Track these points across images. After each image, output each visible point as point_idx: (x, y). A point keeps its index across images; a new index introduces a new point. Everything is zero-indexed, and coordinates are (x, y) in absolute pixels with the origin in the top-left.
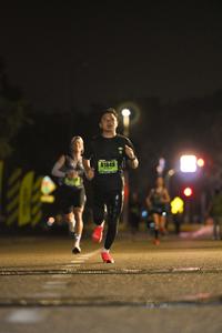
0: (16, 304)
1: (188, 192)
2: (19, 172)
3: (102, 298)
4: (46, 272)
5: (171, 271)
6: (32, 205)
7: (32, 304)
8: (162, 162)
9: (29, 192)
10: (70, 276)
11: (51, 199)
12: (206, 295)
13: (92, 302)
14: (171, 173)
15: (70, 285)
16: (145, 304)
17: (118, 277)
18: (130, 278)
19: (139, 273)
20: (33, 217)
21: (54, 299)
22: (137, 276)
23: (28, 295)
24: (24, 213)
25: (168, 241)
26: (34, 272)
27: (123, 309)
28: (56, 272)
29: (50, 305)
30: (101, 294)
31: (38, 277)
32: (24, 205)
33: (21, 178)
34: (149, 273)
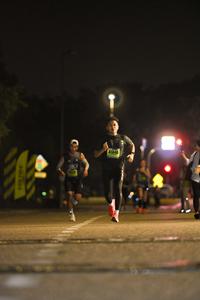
0: (12, 271)
1: (168, 169)
2: (15, 151)
3: (90, 265)
4: (39, 241)
5: (152, 240)
6: (27, 181)
7: (27, 270)
8: (144, 141)
9: (24, 169)
10: (61, 245)
11: (44, 175)
12: (184, 262)
13: (81, 269)
14: (153, 151)
15: (61, 253)
16: (128, 270)
17: (105, 245)
18: (115, 247)
19: (124, 242)
20: (27, 192)
21: (46, 265)
22: (122, 245)
23: (23, 262)
24: (20, 189)
25: (149, 213)
26: (29, 242)
27: (109, 275)
28: (48, 241)
29: (43, 272)
30: (90, 261)
31: (32, 246)
32: (20, 181)
33: (17, 156)
34: (133, 242)
